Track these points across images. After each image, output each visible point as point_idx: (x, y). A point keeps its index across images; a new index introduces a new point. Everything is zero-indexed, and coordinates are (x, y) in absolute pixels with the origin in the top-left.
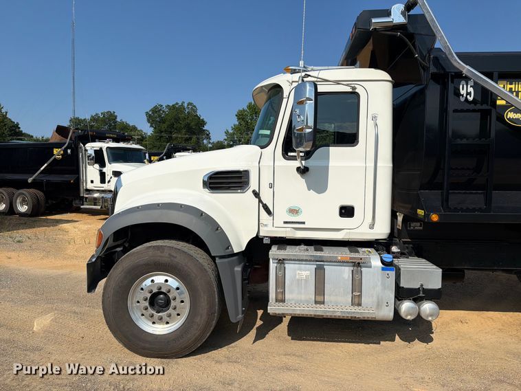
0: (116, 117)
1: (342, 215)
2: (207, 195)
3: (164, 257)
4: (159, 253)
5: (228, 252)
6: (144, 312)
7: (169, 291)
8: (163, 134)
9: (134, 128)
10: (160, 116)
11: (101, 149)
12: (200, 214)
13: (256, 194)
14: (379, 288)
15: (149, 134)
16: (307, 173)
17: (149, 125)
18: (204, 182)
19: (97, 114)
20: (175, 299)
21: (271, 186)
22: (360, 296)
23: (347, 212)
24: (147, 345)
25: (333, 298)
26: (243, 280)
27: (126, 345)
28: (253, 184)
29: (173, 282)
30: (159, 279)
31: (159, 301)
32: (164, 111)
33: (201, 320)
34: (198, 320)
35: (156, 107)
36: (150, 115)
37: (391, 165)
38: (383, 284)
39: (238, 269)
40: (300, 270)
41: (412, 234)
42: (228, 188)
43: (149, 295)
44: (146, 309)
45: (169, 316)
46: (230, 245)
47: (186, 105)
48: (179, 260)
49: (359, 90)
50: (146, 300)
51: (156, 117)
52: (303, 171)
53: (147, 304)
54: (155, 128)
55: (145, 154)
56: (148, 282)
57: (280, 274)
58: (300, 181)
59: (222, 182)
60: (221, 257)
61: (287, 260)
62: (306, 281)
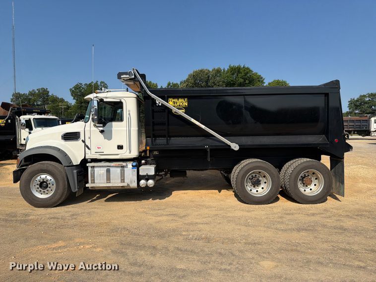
0: (48, 92)
1: (118, 148)
2: (63, 142)
3: (44, 167)
4: (42, 166)
5: (71, 164)
6: (37, 190)
7: (47, 181)
8: (83, 104)
9: (62, 100)
10: (80, 91)
11: (30, 119)
12: (59, 150)
13: (84, 142)
14: (131, 176)
15: (73, 104)
16: (104, 133)
17: (73, 98)
18: (62, 136)
19: (33, 90)
20: (50, 184)
21: (90, 138)
22: (124, 179)
23: (120, 147)
24: (38, 203)
25: (113, 181)
26: (78, 176)
27: (30, 203)
28: (82, 137)
29: (49, 178)
30: (43, 176)
31: (43, 185)
32: (83, 88)
33: (60, 191)
34: (59, 191)
35: (77, 85)
36: (73, 91)
37: (137, 129)
38: (133, 175)
39: (75, 171)
40: (100, 170)
41: (155, 156)
42: (73, 139)
43: (39, 183)
44: (38, 188)
45: (48, 191)
46: (72, 162)
47: (99, 83)
48: (50, 168)
49: (123, 101)
50: (38, 185)
51: (78, 92)
52: (102, 132)
53: (38, 186)
54: (77, 100)
55: (59, 121)
56: (39, 178)
57: (92, 172)
58: (101, 136)
59: (70, 137)
60: (67, 166)
61: (96, 167)
62: (103, 174)
